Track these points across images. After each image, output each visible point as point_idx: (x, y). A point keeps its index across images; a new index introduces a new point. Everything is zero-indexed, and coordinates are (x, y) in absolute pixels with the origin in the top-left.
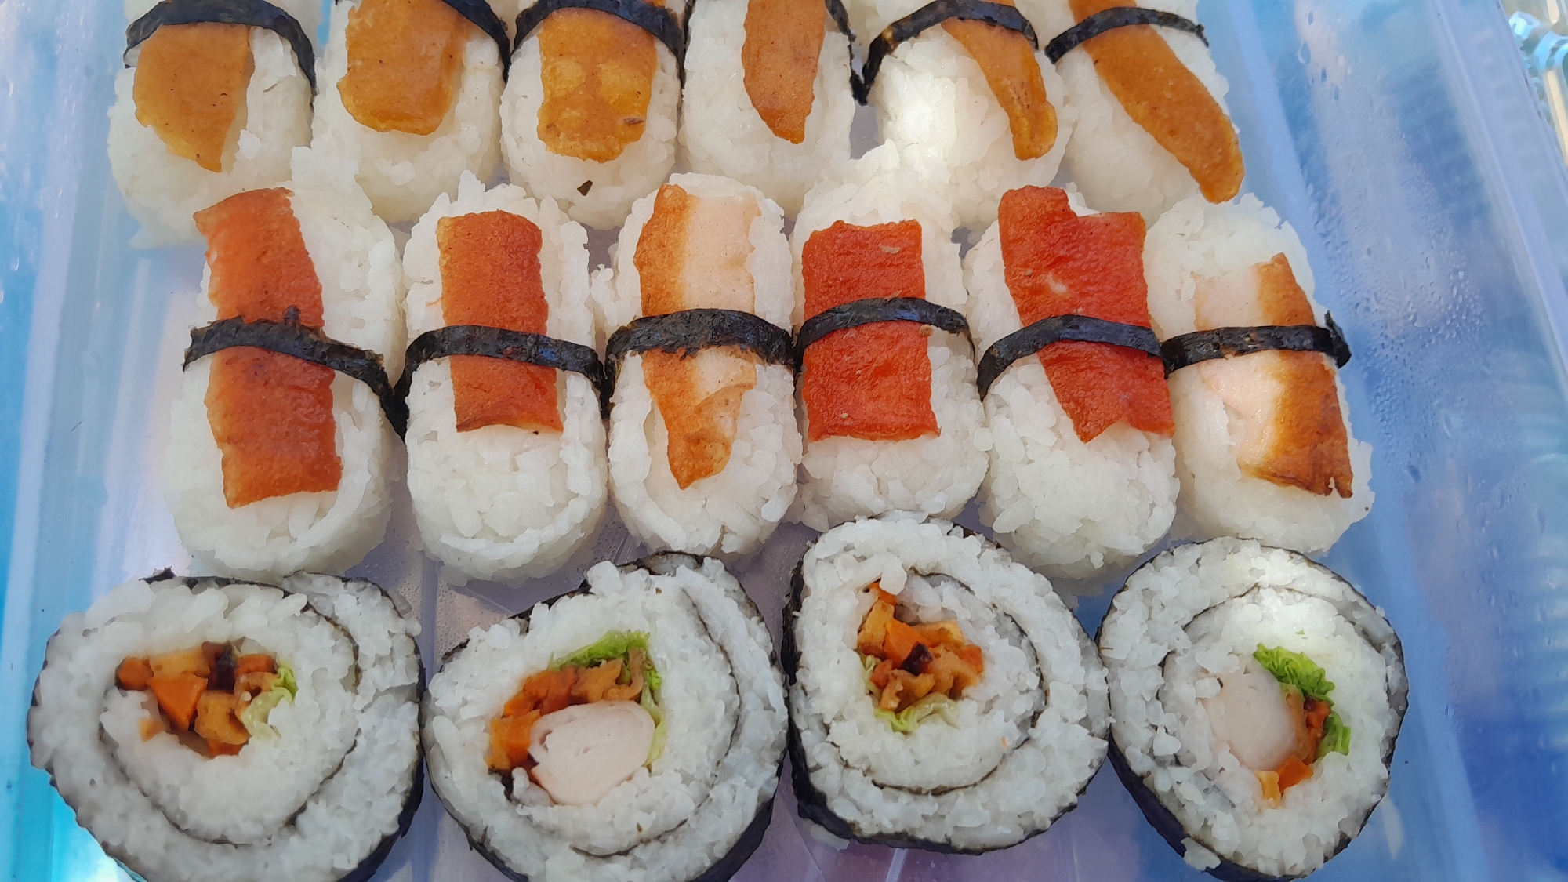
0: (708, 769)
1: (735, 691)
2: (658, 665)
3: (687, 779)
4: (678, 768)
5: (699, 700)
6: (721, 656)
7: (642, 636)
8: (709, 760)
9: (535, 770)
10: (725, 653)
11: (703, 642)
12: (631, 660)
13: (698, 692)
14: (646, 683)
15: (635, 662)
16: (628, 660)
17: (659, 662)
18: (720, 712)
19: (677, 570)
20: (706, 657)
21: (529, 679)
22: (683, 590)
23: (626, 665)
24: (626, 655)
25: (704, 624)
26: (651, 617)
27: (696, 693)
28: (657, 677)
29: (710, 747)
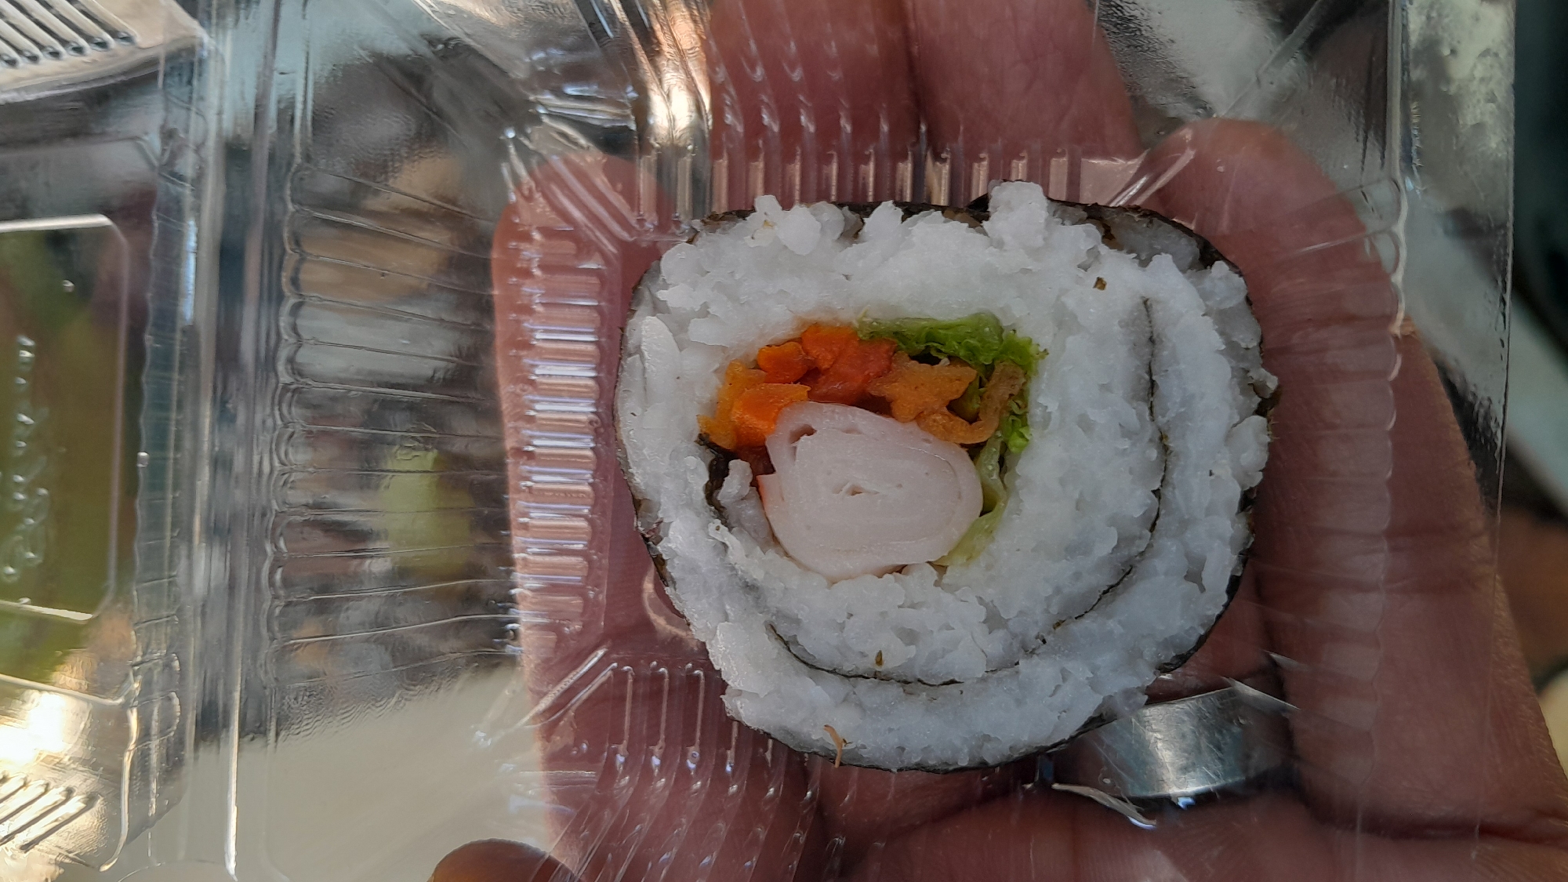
0: (1037, 622)
1: (1149, 526)
2: (1035, 413)
3: (993, 620)
4: (987, 600)
5: (1078, 508)
6: (1154, 454)
7: (1032, 350)
8: (1047, 611)
9: (764, 479)
10: (1165, 450)
11: (1132, 414)
12: (993, 381)
13: (1081, 494)
14: (999, 434)
15: (1000, 391)
16: (988, 379)
17: (1038, 411)
18: (1104, 546)
19: (1156, 258)
20: (1126, 444)
21: (816, 326)
22: (1145, 302)
23: (981, 386)
24: (989, 369)
25: (1153, 383)
26: (1065, 321)
27: (1077, 496)
28: (1022, 436)
29: (1058, 590)
